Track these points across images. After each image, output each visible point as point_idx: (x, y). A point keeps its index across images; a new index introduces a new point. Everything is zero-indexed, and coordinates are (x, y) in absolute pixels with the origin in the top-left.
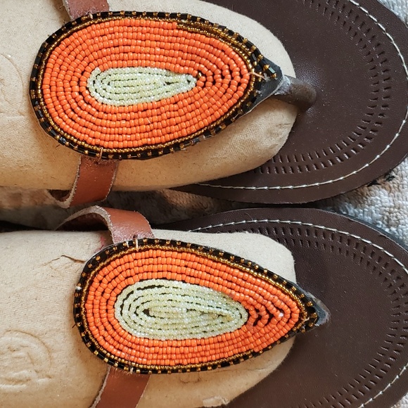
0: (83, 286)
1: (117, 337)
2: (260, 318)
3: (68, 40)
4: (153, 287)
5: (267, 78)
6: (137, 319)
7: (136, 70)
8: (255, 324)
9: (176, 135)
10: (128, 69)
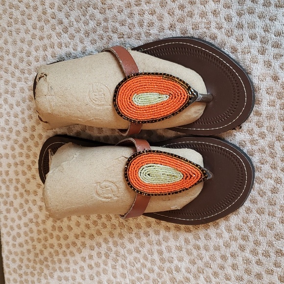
0: (127, 166)
1: (139, 183)
2: (187, 177)
3: (125, 84)
4: (151, 166)
5: (193, 96)
6: (146, 177)
7: (148, 94)
8: (186, 179)
9: (163, 115)
10: (146, 94)
